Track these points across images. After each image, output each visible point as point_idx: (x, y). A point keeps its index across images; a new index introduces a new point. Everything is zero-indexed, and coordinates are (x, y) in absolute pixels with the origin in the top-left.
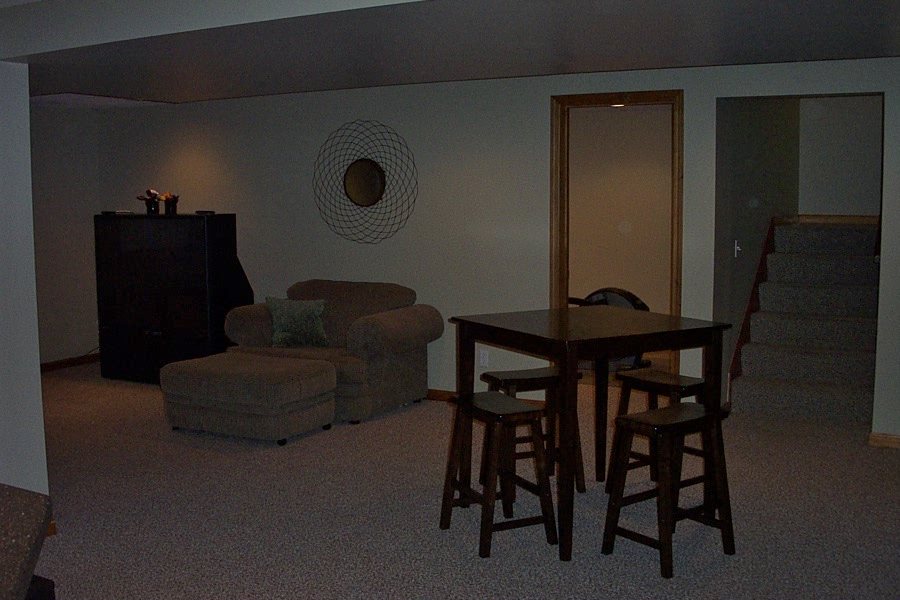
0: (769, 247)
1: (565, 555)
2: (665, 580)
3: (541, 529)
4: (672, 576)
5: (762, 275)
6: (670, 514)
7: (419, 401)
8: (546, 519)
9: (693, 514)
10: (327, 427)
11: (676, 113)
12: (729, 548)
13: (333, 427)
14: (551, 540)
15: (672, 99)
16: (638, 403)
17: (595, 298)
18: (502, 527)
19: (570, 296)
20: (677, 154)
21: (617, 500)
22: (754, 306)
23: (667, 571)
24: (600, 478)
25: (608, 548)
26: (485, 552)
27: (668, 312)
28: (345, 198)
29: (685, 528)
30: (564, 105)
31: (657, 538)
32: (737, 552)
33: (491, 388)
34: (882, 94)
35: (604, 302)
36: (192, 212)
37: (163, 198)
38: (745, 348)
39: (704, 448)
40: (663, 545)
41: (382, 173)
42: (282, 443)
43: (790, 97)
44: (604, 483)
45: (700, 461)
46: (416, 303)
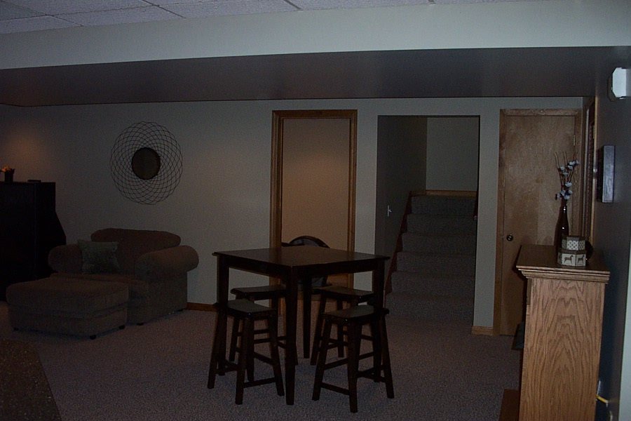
0: (408, 210)
1: (290, 401)
2: (353, 414)
3: (274, 385)
4: (357, 411)
5: (404, 227)
6: (354, 374)
7: (181, 310)
8: (277, 379)
9: (366, 374)
10: (122, 327)
11: (353, 125)
12: (391, 394)
13: (126, 327)
14: (280, 393)
15: (351, 115)
16: (331, 307)
17: (296, 242)
18: (248, 385)
19: (283, 241)
20: (352, 151)
21: (321, 366)
22: (399, 248)
23: (354, 409)
24: (306, 356)
25: (316, 397)
26: (239, 401)
27: (346, 249)
28: (133, 173)
29: (362, 383)
30: (280, 116)
31: (347, 388)
32: (396, 397)
33: (237, 298)
34: (479, 116)
35: (303, 244)
36: (25, 180)
37: (4, 170)
38: (394, 274)
39: (372, 335)
40: (352, 393)
41: (158, 158)
42: (93, 337)
43: (422, 116)
44: (310, 359)
45: (370, 343)
46: (181, 244)
